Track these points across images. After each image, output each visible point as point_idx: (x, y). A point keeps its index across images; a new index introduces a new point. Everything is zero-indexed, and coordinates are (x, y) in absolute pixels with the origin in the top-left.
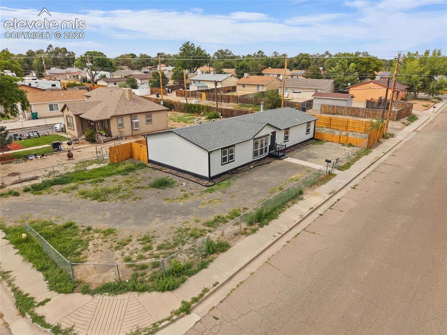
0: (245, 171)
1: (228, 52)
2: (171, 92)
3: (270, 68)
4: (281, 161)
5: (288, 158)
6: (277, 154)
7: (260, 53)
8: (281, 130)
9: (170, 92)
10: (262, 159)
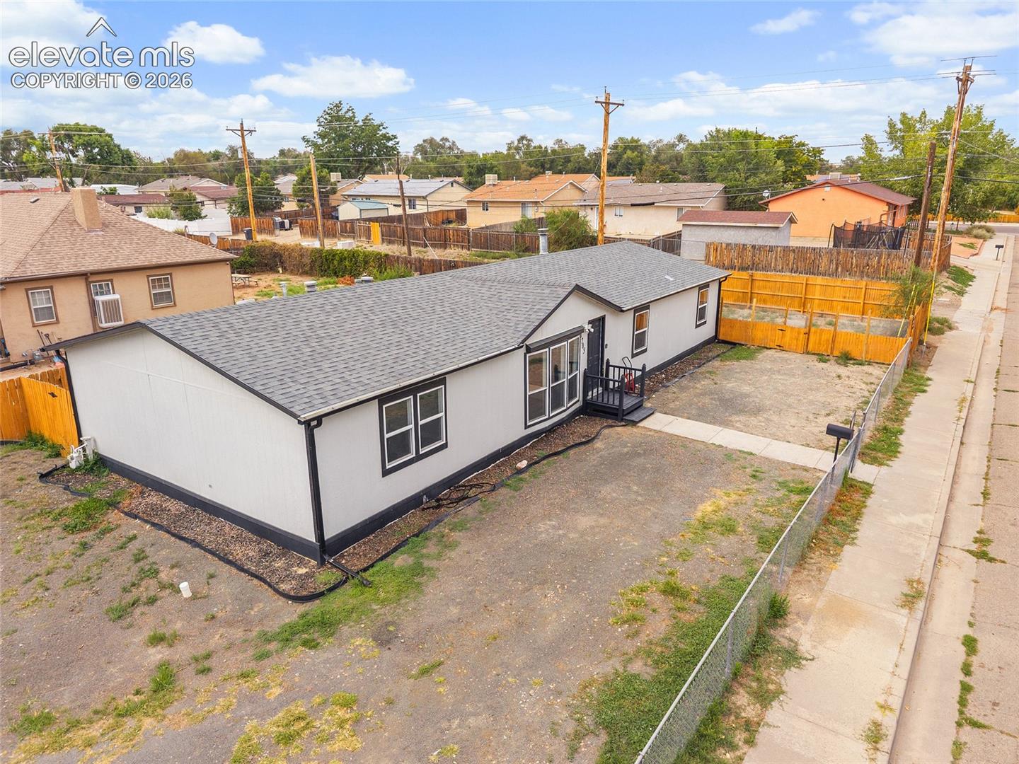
0: (494, 488)
1: (447, 144)
2: (290, 226)
3: (549, 173)
4: (635, 430)
5: (657, 415)
6: (617, 403)
7: (525, 142)
8: (623, 311)
9: (287, 225)
10: (560, 424)
